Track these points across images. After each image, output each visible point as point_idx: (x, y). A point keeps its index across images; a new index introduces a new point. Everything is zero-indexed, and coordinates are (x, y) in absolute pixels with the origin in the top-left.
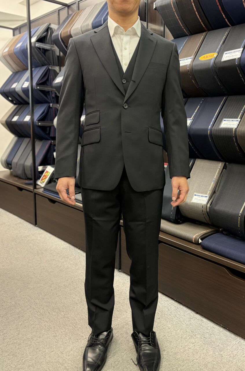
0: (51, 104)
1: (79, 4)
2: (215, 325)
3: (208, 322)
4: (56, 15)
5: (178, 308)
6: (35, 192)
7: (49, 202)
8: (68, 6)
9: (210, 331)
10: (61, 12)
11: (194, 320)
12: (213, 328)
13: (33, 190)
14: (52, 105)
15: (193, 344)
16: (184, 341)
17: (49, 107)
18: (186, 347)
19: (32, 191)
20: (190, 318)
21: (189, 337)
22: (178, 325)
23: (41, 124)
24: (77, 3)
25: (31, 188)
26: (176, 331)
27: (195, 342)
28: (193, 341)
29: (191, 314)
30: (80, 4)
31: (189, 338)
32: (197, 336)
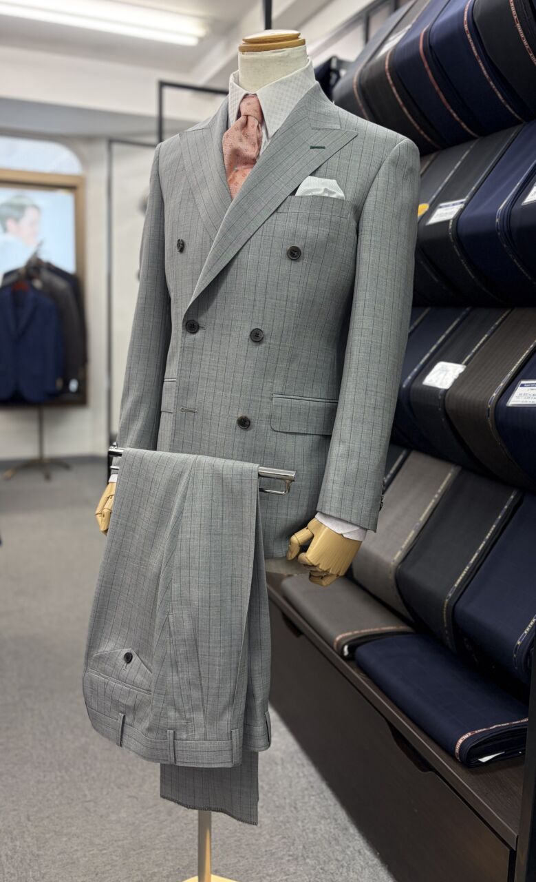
2: (368, 848)
3: (356, 838)
5: (312, 787)
9: (347, 857)
11: (328, 824)
12: (357, 854)
15: (286, 875)
16: (273, 864)
18: (268, 878)
20: (323, 817)
21: (287, 859)
22: (285, 825)
26: (271, 837)
27: (294, 873)
28: (292, 870)
29: (332, 809)
31: (289, 861)
32: (308, 860)
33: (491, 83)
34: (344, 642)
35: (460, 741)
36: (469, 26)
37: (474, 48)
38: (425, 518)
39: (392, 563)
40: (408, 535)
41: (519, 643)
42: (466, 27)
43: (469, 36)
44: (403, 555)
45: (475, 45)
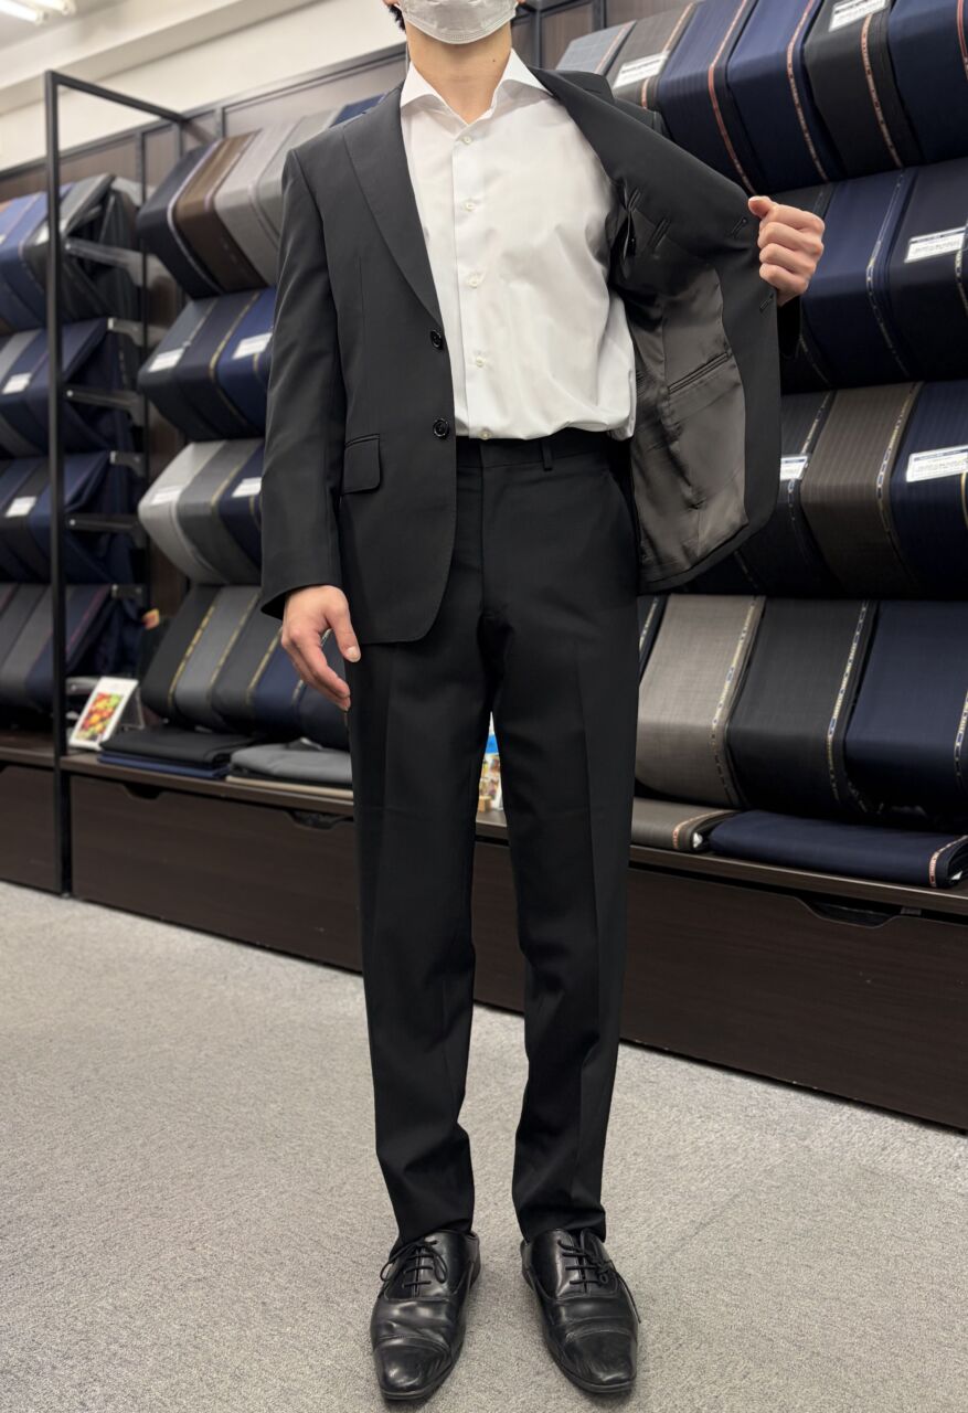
0: (113, 455)
1: (224, 115)
2: (771, 1086)
3: (749, 1084)
4: (132, 149)
6: (63, 766)
7: (130, 796)
8: (183, 122)
9: (760, 1101)
10: (151, 141)
11: (706, 1083)
12: (767, 1095)
13: (57, 759)
14: (117, 457)
17: (108, 464)
19: (52, 764)
20: (693, 1080)
23: (77, 524)
24: (219, 112)
25: (47, 754)
30: (232, 118)
33: (807, 135)
34: (690, 831)
35: (933, 862)
36: (794, 70)
37: (795, 95)
38: (738, 663)
39: (714, 725)
40: (722, 688)
41: (958, 744)
42: (790, 70)
43: (792, 81)
44: (727, 712)
45: (798, 91)
